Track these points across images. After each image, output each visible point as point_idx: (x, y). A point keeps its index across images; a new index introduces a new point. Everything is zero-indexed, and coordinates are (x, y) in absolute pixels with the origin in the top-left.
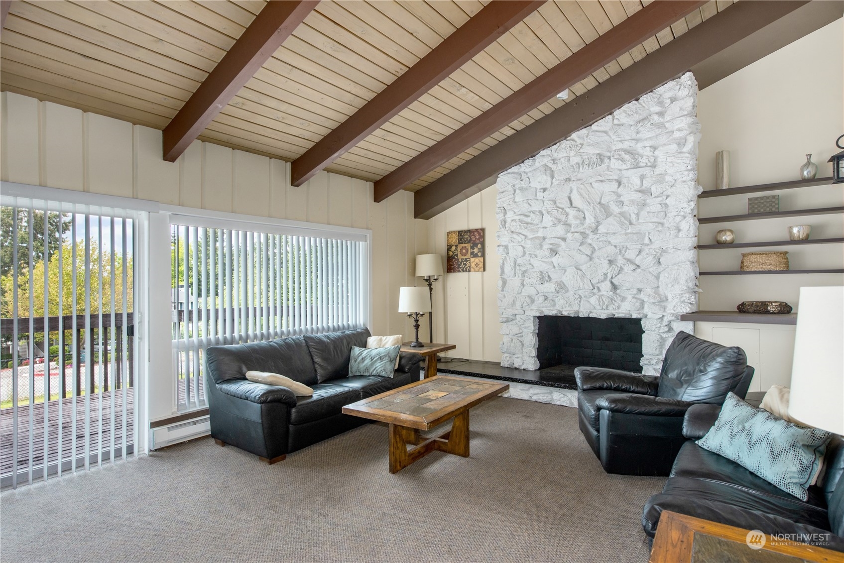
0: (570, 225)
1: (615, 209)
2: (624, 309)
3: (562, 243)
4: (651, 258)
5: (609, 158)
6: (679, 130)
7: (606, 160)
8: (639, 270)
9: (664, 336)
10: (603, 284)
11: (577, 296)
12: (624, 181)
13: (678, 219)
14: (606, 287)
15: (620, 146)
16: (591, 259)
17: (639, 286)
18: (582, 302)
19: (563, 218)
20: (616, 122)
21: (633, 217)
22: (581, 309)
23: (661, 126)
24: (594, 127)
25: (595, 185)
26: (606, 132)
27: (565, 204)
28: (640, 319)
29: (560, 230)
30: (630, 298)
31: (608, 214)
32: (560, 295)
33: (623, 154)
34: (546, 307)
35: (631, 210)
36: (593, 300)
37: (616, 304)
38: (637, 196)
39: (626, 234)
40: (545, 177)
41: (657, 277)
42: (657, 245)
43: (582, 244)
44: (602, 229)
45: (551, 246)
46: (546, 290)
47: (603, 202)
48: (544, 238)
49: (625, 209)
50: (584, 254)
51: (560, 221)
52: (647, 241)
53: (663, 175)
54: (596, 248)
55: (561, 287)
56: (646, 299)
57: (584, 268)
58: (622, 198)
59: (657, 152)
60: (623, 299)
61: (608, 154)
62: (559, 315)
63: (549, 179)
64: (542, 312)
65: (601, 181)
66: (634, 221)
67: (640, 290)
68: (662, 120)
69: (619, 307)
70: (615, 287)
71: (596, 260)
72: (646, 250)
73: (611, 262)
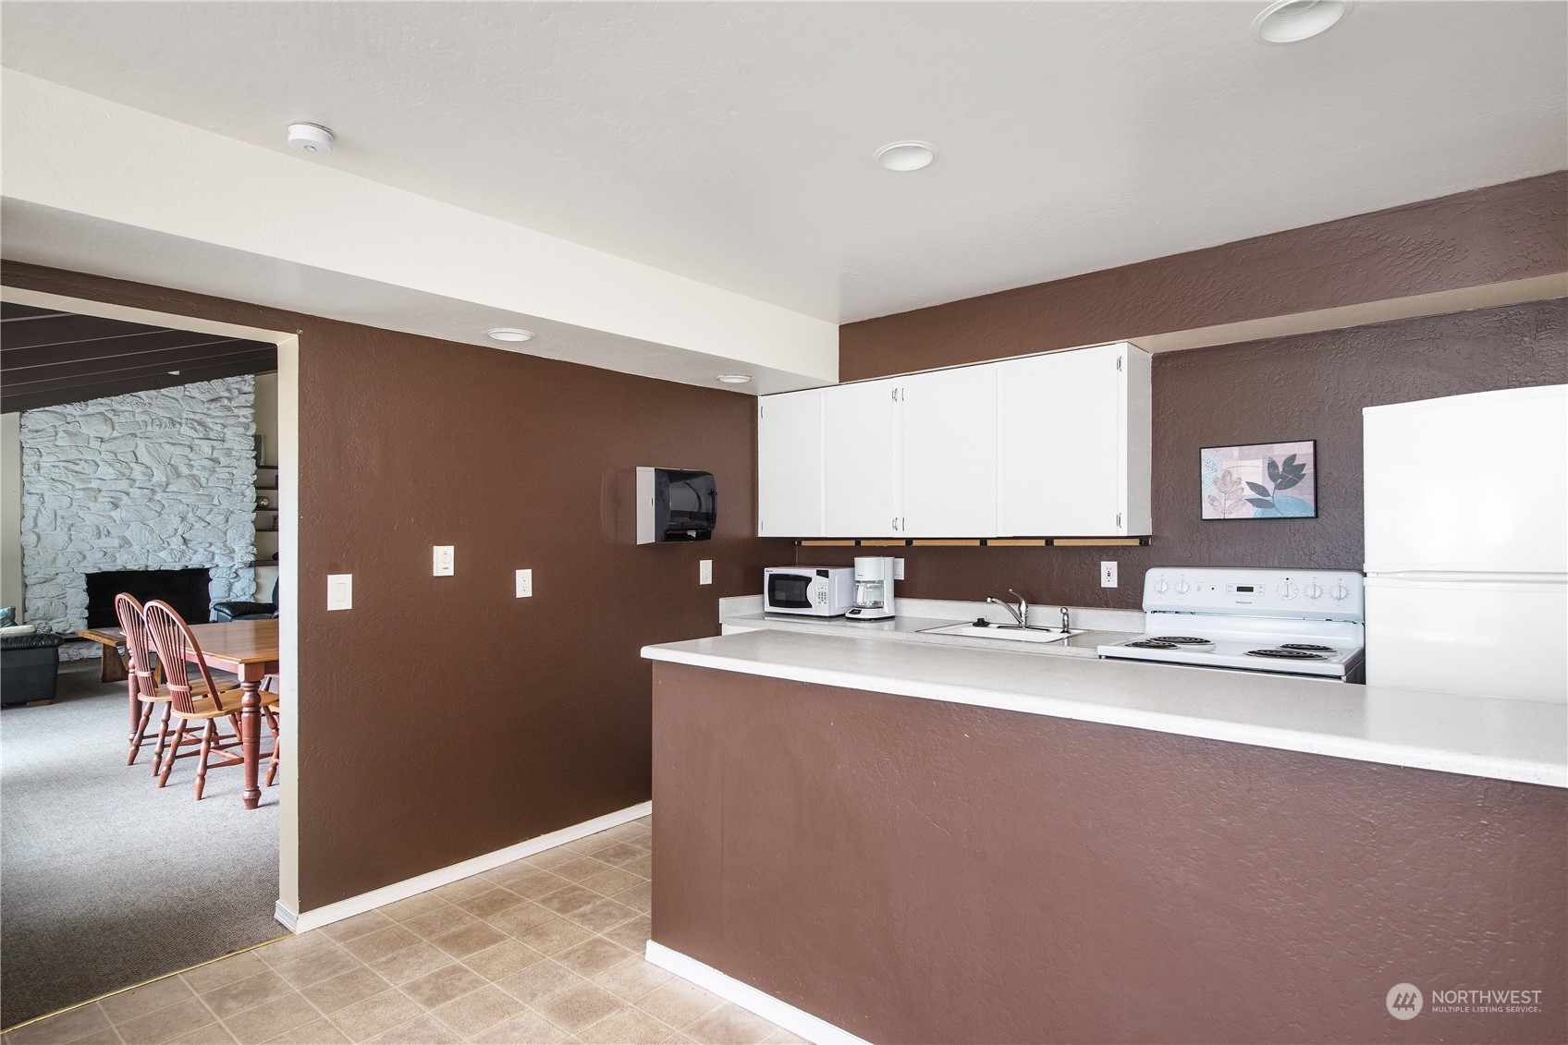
0: (134, 481)
1: (184, 470)
2: (195, 562)
3: (125, 498)
4: (222, 517)
5: (180, 424)
6: (244, 416)
7: (178, 426)
8: (209, 527)
9: (232, 581)
10: (174, 539)
11: (145, 551)
12: (196, 448)
13: (244, 487)
14: (176, 543)
15: (192, 416)
16: (160, 514)
17: (210, 540)
18: (150, 556)
19: (127, 472)
20: (187, 393)
21: (203, 481)
22: (149, 563)
23: (229, 409)
24: (163, 391)
25: (167, 447)
26: (177, 400)
27: (130, 458)
28: (208, 570)
29: (124, 485)
30: (201, 551)
31: (179, 475)
32: (122, 550)
33: (196, 424)
34: (105, 563)
35: (202, 475)
36: (163, 554)
37: (188, 557)
38: (208, 464)
39: (199, 495)
40: (105, 427)
41: (225, 533)
42: (225, 505)
43: (150, 500)
44: (172, 488)
45: (112, 500)
46: (106, 545)
47: (172, 462)
48: (100, 491)
49: (194, 472)
50: (152, 510)
51: (123, 475)
52: (216, 502)
53: (230, 450)
54: (166, 505)
55: (125, 542)
56: (217, 551)
57: (151, 523)
58: (192, 463)
59: (225, 430)
60: (195, 552)
61: (179, 420)
62: (123, 570)
63: (110, 430)
64: (100, 569)
65: (174, 444)
66: (204, 485)
67: (211, 544)
68: (229, 404)
69: (191, 559)
70: (185, 541)
71: (165, 516)
72: (216, 510)
73: (183, 519)
